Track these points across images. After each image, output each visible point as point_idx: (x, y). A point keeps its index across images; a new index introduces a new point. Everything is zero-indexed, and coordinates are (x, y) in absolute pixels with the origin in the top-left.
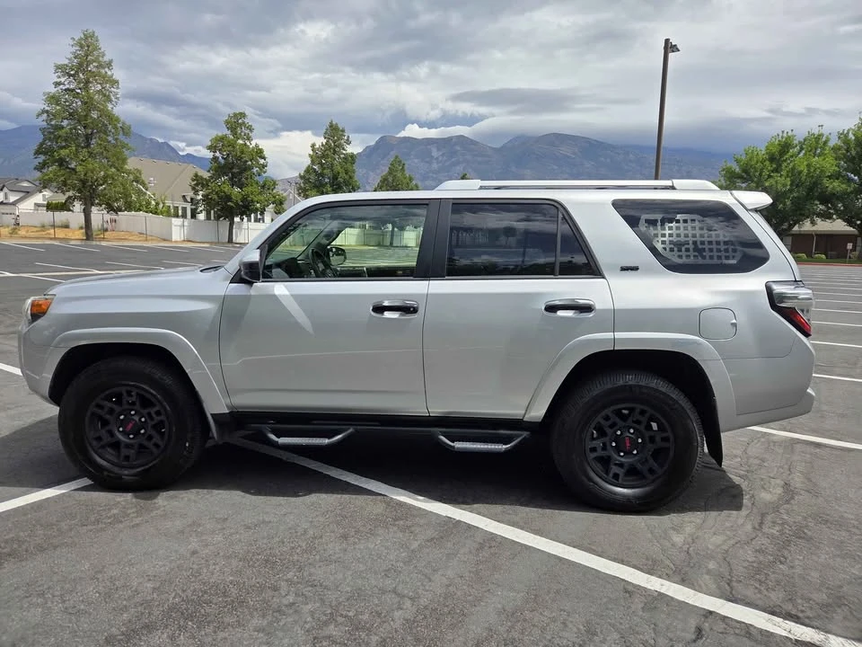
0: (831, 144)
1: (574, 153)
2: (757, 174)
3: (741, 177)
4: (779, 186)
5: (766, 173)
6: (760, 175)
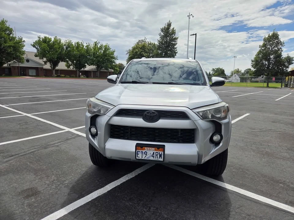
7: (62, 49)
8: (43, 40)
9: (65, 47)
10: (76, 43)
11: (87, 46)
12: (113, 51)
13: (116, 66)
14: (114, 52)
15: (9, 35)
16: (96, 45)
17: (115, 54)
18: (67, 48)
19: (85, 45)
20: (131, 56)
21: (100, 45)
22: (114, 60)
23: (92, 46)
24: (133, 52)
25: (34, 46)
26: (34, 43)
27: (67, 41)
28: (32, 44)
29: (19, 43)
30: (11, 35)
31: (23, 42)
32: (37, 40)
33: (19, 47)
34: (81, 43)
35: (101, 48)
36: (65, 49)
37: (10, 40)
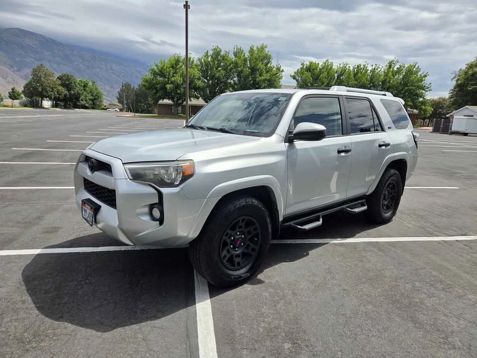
0: (195, 63)
1: (36, 45)
2: (168, 74)
3: (159, 75)
4: (179, 81)
5: (171, 74)
6: (169, 74)
7: (331, 79)
8: (306, 67)
9: (336, 75)
10: (356, 67)
11: (373, 71)
12: (423, 75)
13: (423, 103)
14: (425, 76)
15: (267, 64)
16: (390, 66)
17: (427, 81)
18: (338, 77)
19: (370, 68)
20: (459, 82)
21: (399, 67)
22: (423, 91)
23: (383, 70)
24: (466, 73)
25: (294, 78)
26: (295, 73)
27: (342, 66)
28: (292, 75)
29: (275, 75)
30: (269, 65)
31: (282, 71)
32: (300, 67)
33: (275, 80)
34: (364, 65)
35: (399, 71)
36: (336, 77)
37: (267, 72)
